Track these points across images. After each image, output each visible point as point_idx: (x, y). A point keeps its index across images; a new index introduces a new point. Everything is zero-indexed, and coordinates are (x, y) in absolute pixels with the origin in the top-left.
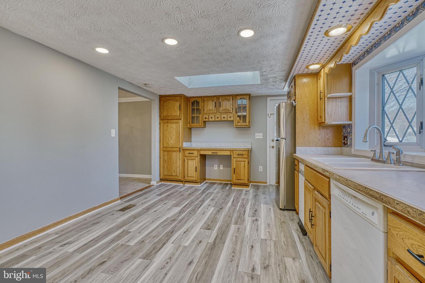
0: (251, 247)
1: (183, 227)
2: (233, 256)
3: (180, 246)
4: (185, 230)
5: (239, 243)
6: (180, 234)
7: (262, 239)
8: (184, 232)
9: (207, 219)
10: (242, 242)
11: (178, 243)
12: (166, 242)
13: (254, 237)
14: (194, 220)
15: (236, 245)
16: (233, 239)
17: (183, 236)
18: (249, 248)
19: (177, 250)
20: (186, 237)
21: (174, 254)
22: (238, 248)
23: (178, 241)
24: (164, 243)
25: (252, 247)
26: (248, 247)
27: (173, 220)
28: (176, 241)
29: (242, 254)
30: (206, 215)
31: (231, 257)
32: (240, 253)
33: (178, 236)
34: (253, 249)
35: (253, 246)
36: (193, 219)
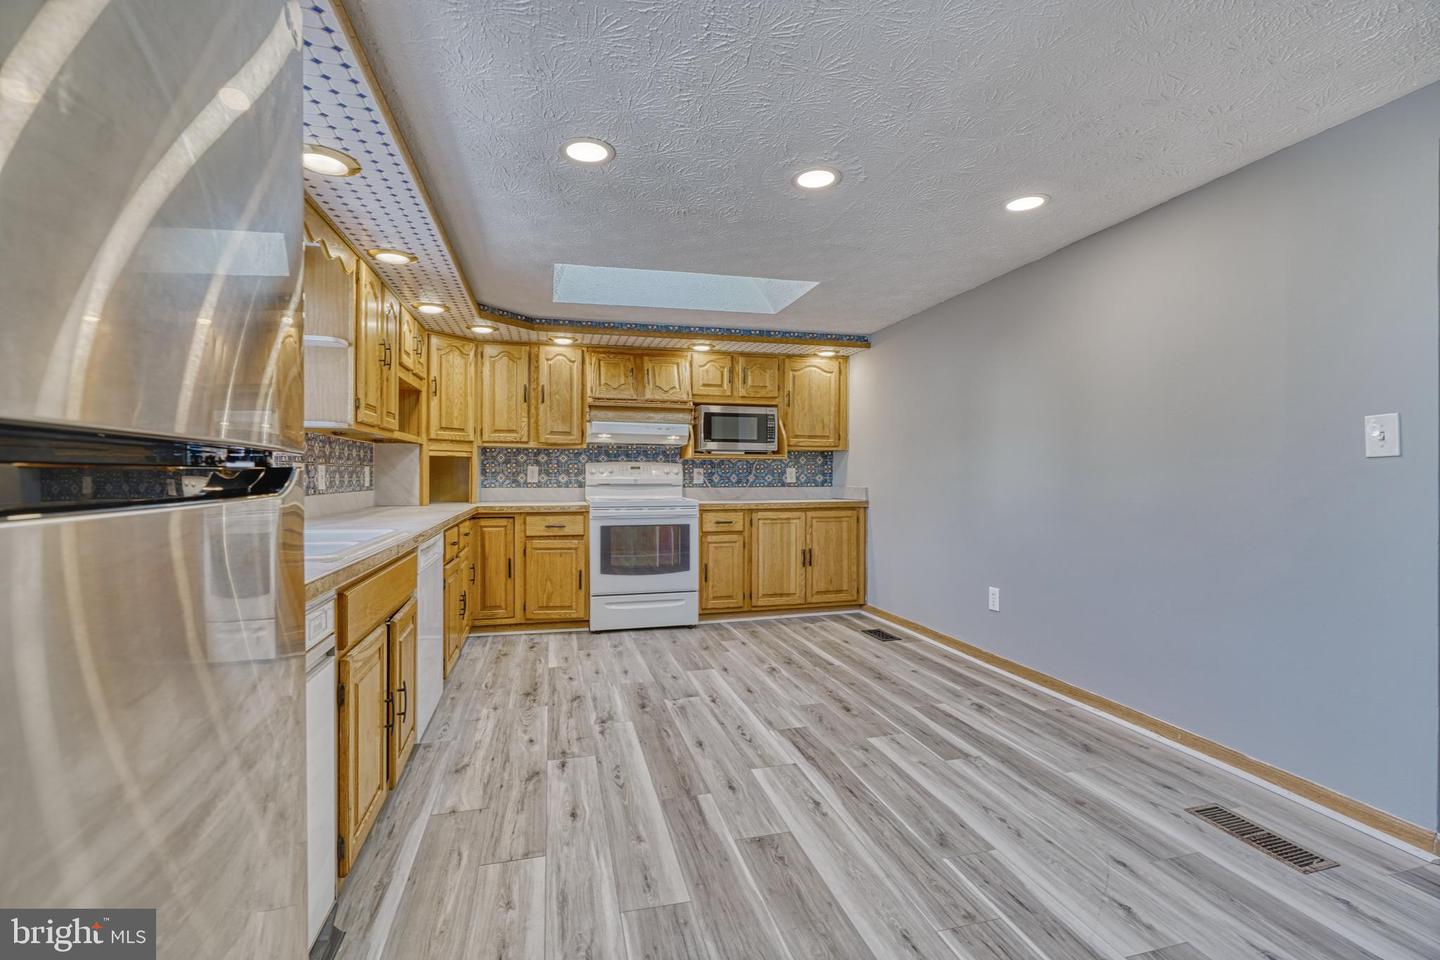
0: (578, 812)
2: (618, 777)
5: (618, 816)
7: (543, 852)
10: (610, 821)
13: (574, 857)
15: (625, 808)
16: (644, 825)
18: (583, 807)
22: (615, 802)
25: (573, 815)
26: (585, 812)
29: (598, 789)
31: (623, 775)
32: (603, 791)
34: (569, 809)
35: (570, 819)
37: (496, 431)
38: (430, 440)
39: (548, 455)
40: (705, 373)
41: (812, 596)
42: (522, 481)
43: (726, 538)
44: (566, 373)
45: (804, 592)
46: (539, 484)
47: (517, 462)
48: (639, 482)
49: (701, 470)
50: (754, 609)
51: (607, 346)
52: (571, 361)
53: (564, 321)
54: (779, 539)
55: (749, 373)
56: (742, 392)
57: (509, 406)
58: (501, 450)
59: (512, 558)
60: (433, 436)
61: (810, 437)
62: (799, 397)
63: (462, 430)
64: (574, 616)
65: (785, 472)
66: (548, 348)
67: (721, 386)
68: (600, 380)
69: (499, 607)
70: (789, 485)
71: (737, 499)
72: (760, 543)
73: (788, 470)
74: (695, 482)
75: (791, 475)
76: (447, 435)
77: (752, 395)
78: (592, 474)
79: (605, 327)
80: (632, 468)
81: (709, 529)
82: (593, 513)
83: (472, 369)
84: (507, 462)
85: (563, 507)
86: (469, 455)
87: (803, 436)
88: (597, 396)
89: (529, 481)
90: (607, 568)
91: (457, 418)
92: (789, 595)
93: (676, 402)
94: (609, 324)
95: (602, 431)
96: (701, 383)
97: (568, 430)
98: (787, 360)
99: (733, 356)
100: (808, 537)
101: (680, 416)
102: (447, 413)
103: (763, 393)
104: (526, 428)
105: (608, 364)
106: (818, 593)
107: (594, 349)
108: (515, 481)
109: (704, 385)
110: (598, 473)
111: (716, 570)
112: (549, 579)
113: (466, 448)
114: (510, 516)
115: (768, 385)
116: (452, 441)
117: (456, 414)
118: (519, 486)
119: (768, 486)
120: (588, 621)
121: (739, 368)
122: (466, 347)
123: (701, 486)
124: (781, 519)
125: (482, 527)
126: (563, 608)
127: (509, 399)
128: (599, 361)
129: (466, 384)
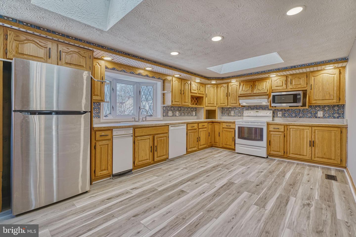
1: (203, 199)
3: (211, 184)
4: (203, 194)
6: (208, 192)
8: (204, 193)
9: (172, 203)
11: (212, 186)
12: (220, 188)
14: (187, 205)
17: (206, 190)
19: (213, 182)
20: (204, 189)
21: (216, 181)
23: (211, 187)
24: (221, 188)
27: (211, 211)
28: (213, 188)
30: (168, 209)
33: (210, 191)
36: (187, 207)
37: (221, 104)
38: (206, 106)
39: (231, 109)
40: (276, 83)
41: (315, 158)
42: (230, 115)
43: (277, 133)
44: (235, 88)
45: (310, 156)
46: (234, 116)
47: (229, 110)
48: (257, 116)
49: (281, 112)
50: (288, 157)
51: (246, 80)
52: (237, 86)
53: (231, 77)
54: (299, 135)
55: (293, 80)
56: (291, 87)
57: (223, 98)
58: (225, 108)
59: (220, 132)
60: (206, 105)
61: (322, 100)
62: (317, 86)
63: (213, 104)
64: (232, 148)
65: (317, 113)
66: (231, 83)
67: (282, 86)
68: (243, 89)
69: (217, 143)
70: (319, 118)
71: (295, 122)
72: (291, 136)
73: (319, 112)
74: (278, 116)
75: (320, 114)
76: (210, 105)
77: (294, 88)
78: (245, 113)
79: (241, 76)
80: (256, 112)
81: (271, 130)
82: (236, 123)
83: (216, 91)
84: (227, 110)
85: (230, 121)
86: (215, 109)
87: (319, 100)
88: (241, 93)
89: (231, 115)
90: (239, 137)
91: (212, 101)
92: (303, 155)
93: (262, 93)
94: (242, 75)
95: (244, 102)
96: (275, 86)
97: (236, 103)
98: (311, 74)
99: (287, 76)
100: (313, 136)
101: (264, 97)
102: (210, 101)
103: (300, 86)
104: (227, 103)
105: (246, 85)
106: (318, 157)
107: (243, 81)
108: (229, 115)
109: (276, 87)
110: (246, 113)
111: (274, 143)
112: (227, 138)
113: (215, 108)
114: (220, 123)
115: (301, 83)
116: (211, 106)
117: (212, 100)
118: (229, 116)
119: (309, 118)
120: (235, 150)
121: (289, 80)
122: (214, 86)
123: (280, 117)
124: (300, 129)
125: (214, 125)
126: (229, 145)
127: (223, 96)
128: (243, 84)
129: (214, 95)
